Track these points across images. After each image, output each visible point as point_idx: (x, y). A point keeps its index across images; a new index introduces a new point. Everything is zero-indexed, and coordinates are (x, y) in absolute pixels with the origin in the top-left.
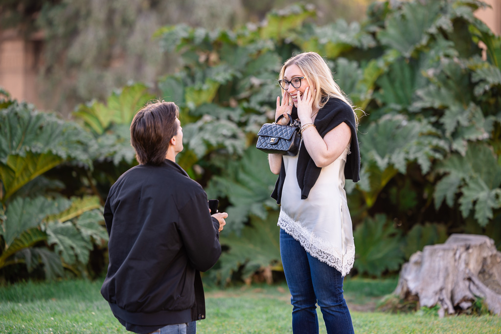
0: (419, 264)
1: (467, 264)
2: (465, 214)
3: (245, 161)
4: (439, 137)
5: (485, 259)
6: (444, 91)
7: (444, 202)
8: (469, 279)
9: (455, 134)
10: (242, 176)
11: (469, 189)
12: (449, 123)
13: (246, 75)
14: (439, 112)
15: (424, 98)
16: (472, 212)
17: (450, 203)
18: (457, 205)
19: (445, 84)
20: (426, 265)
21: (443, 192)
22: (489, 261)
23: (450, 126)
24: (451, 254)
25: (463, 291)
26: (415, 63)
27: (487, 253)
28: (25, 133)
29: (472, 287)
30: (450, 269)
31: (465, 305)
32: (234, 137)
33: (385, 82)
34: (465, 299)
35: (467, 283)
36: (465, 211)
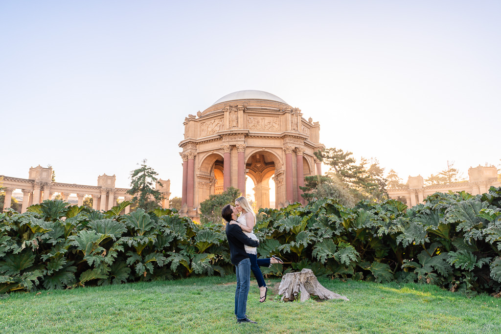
0: (284, 279)
1: (300, 280)
2: (318, 260)
3: (267, 243)
4: (315, 237)
5: (308, 278)
6: (321, 223)
7: (314, 257)
8: (299, 285)
9: (321, 236)
10: (266, 247)
11: (320, 253)
12: (319, 233)
13: (275, 220)
14: (317, 230)
15: (315, 226)
16: (320, 260)
17: (315, 257)
18: (317, 257)
19: (321, 221)
20: (286, 279)
21: (314, 253)
22: (309, 278)
23: (320, 234)
24: (294, 276)
25: (296, 290)
26: (317, 216)
27: (308, 276)
28: (208, 236)
29: (300, 288)
30: (292, 281)
31: (295, 294)
32: (262, 237)
33: (310, 221)
34: (295, 292)
35: (298, 286)
36: (318, 259)
